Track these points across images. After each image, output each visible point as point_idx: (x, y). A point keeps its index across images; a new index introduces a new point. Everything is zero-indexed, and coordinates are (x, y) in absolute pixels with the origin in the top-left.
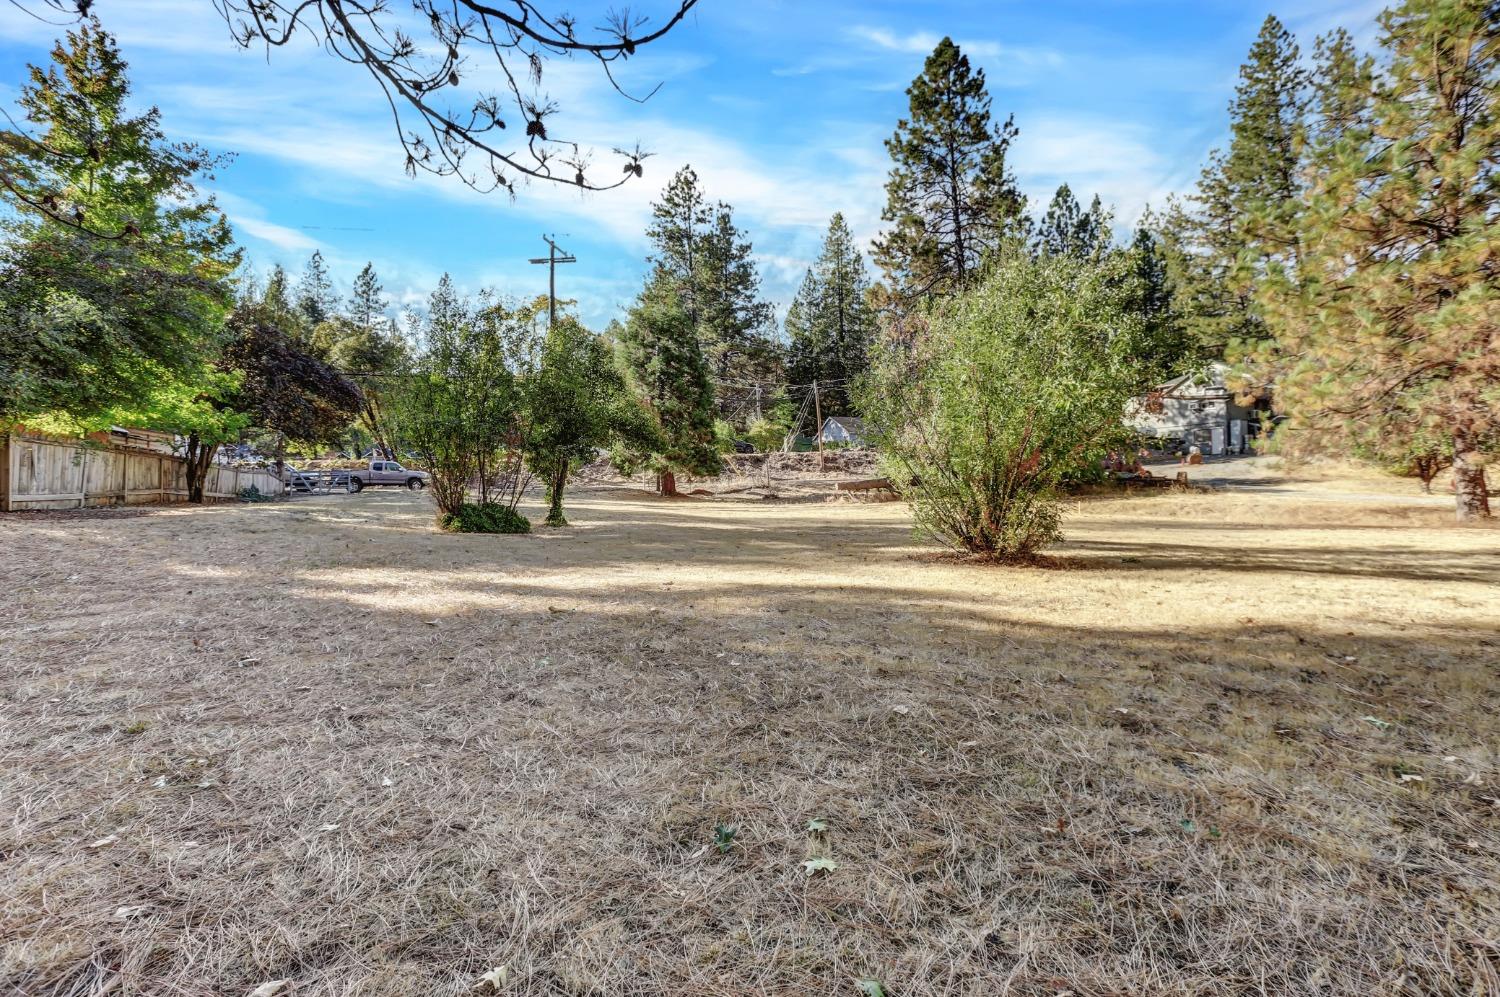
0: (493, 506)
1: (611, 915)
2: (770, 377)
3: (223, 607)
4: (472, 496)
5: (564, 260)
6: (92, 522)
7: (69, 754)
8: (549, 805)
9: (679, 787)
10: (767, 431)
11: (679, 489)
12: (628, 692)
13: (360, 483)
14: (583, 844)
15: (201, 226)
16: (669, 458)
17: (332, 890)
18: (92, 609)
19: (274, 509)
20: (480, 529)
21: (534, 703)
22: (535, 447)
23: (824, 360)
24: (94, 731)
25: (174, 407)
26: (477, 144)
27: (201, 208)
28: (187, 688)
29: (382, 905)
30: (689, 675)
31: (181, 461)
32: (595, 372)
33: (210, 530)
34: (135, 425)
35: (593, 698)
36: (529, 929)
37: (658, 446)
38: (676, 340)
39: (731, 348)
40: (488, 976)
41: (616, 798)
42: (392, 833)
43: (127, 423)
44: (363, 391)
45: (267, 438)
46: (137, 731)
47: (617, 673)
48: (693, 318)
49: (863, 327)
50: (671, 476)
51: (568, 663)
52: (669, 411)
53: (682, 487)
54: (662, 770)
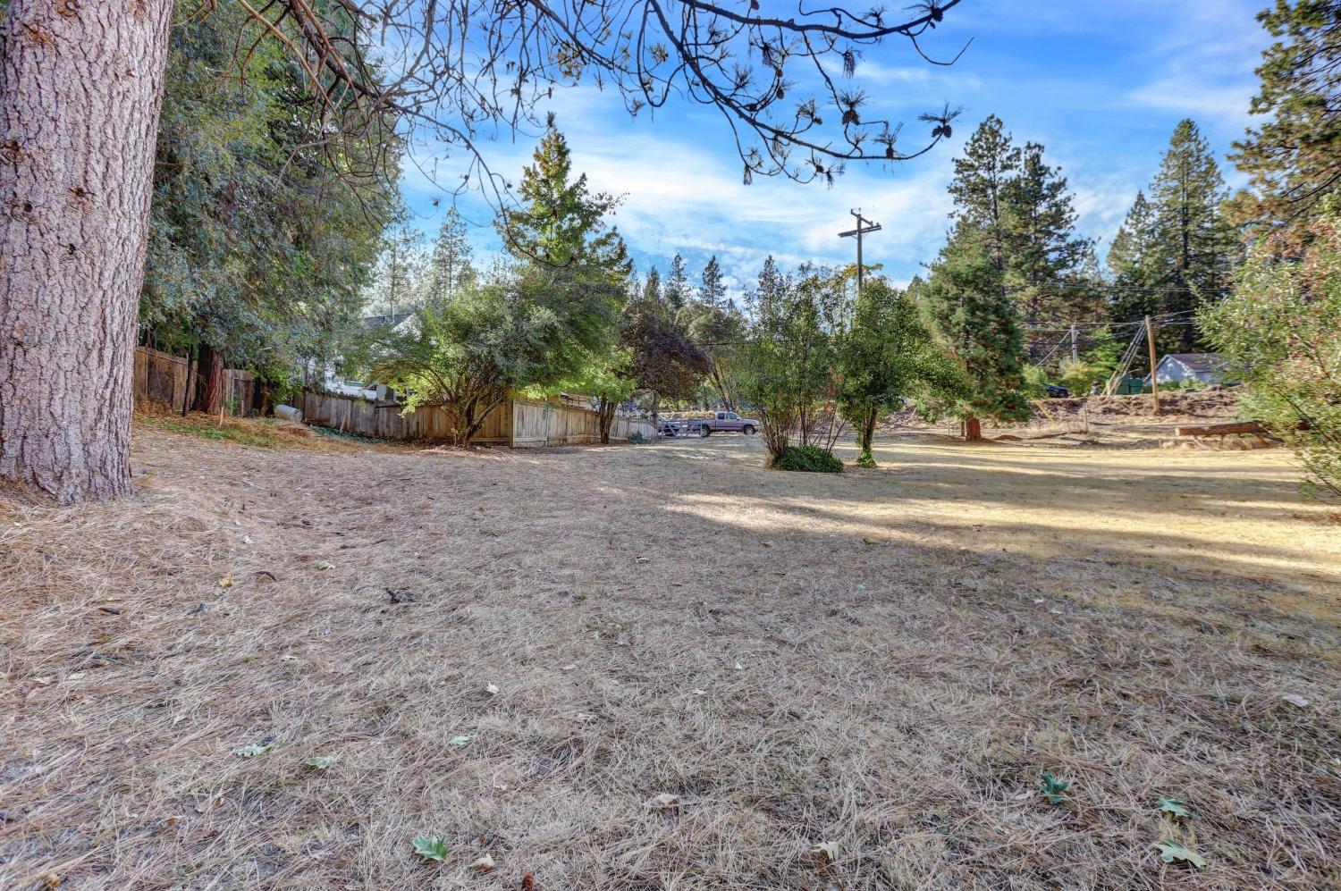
0: (813, 448)
1: (933, 829)
2: (1088, 318)
3: (626, 518)
4: (795, 440)
5: (869, 230)
6: (552, 456)
7: (548, 607)
8: (873, 714)
9: (999, 725)
10: (1086, 374)
11: (983, 435)
12: (942, 624)
13: (708, 430)
14: (903, 754)
15: (609, 248)
16: (975, 405)
17: (704, 740)
18: (554, 514)
19: (651, 448)
20: (802, 468)
21: (854, 621)
22: (848, 397)
23: (1159, 293)
24: (560, 594)
25: (594, 377)
26: (800, 143)
27: (609, 236)
28: (606, 574)
29: (739, 762)
30: (1005, 617)
31: (597, 414)
32: (902, 327)
33: (614, 464)
34: (573, 391)
35: (907, 624)
36: (856, 817)
37: (964, 392)
38: (982, 290)
39: (1042, 291)
40: (823, 846)
41: (933, 722)
42: (744, 707)
43: (570, 390)
44: (710, 356)
45: (647, 396)
46: (581, 598)
47: (929, 605)
48: (999, 266)
49: (1217, 249)
50: (977, 422)
51: (883, 590)
52: (973, 360)
53: (987, 431)
54: (981, 704)
